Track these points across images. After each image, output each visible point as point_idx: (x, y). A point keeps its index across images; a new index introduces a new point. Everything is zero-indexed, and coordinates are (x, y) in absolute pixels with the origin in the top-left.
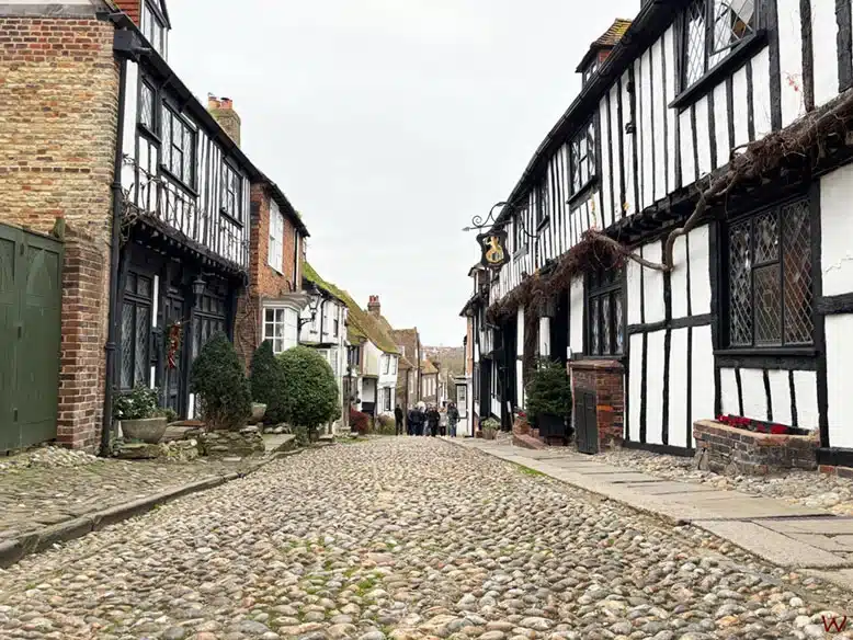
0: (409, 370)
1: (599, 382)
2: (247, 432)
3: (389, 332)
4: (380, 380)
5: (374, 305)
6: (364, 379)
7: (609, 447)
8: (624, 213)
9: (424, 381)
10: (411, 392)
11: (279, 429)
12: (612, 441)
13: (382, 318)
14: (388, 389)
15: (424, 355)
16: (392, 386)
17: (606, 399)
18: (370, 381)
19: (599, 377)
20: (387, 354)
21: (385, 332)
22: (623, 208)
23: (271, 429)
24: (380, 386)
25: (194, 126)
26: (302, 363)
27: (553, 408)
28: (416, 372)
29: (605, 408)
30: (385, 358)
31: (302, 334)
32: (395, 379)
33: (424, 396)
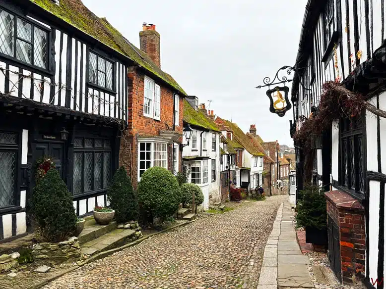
0: (272, 163)
1: (341, 220)
2: (64, 245)
3: (261, 144)
4: (251, 171)
5: (253, 129)
6: (241, 171)
7: (351, 281)
8: (358, 61)
9: (282, 169)
10: (273, 175)
11: (127, 226)
12: (354, 276)
13: (257, 135)
14: (258, 175)
15: (282, 155)
16: (260, 173)
17: (347, 236)
18: (245, 171)
19: (341, 215)
20: (256, 157)
21: (259, 144)
22: (356, 57)
23: (122, 226)
24: (251, 173)
25: (49, 27)
26: (154, 178)
27: (316, 223)
28: (276, 165)
29: (347, 244)
30: (254, 158)
31: (183, 152)
32: (262, 169)
33: (282, 176)
